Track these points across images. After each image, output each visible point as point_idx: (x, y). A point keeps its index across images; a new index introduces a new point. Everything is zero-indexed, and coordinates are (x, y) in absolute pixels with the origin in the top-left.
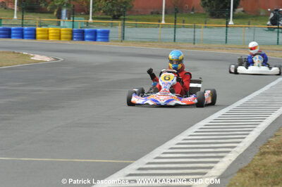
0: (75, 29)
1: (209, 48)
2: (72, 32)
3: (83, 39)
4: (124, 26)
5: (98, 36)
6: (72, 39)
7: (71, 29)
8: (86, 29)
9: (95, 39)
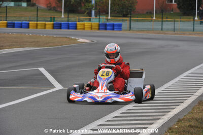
0: (100, 23)
1: (184, 34)
2: (99, 25)
3: (106, 29)
4: (130, 21)
5: (115, 27)
6: (99, 29)
7: (98, 23)
8: (107, 23)
9: (113, 29)
